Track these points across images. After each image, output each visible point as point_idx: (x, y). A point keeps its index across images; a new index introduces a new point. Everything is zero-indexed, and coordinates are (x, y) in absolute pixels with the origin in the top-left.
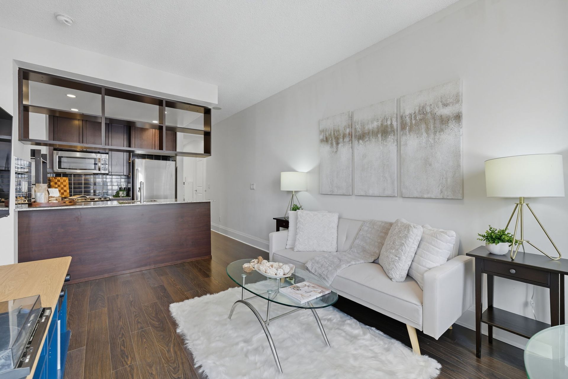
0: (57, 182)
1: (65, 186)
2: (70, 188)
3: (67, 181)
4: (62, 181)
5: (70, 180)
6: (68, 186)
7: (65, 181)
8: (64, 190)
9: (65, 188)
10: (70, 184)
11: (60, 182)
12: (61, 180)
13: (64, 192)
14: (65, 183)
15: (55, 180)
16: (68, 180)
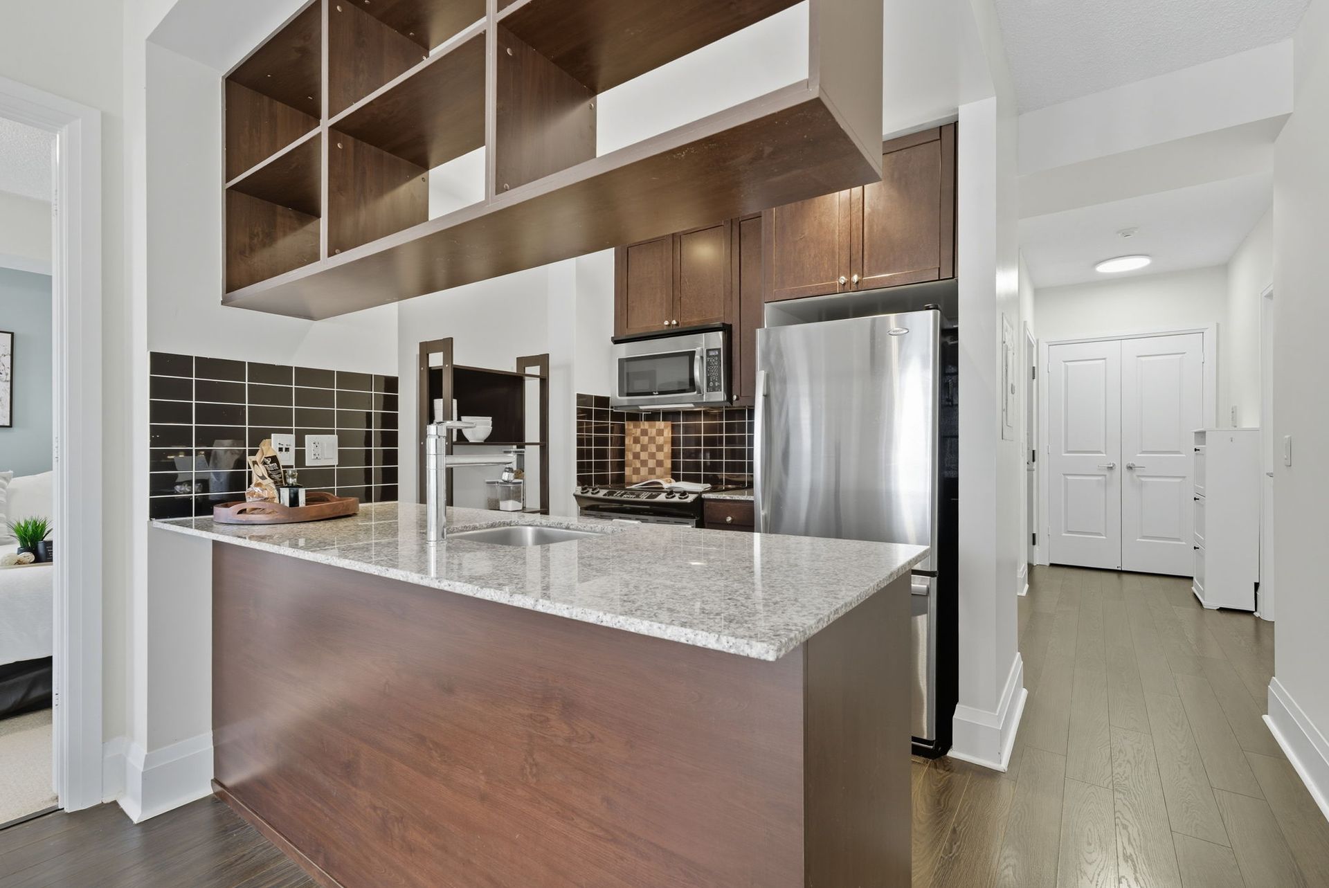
0: (639, 437)
1: (660, 448)
2: (675, 454)
3: (668, 433)
4: (653, 432)
5: (674, 428)
6: (668, 449)
7: (660, 433)
8: (657, 461)
9: (660, 456)
10: (675, 441)
11: (647, 435)
12: (649, 430)
13: (657, 466)
14: (660, 440)
15: (634, 431)
16: (670, 428)
